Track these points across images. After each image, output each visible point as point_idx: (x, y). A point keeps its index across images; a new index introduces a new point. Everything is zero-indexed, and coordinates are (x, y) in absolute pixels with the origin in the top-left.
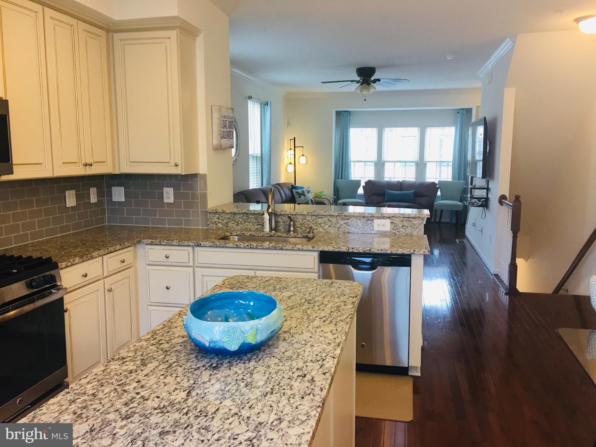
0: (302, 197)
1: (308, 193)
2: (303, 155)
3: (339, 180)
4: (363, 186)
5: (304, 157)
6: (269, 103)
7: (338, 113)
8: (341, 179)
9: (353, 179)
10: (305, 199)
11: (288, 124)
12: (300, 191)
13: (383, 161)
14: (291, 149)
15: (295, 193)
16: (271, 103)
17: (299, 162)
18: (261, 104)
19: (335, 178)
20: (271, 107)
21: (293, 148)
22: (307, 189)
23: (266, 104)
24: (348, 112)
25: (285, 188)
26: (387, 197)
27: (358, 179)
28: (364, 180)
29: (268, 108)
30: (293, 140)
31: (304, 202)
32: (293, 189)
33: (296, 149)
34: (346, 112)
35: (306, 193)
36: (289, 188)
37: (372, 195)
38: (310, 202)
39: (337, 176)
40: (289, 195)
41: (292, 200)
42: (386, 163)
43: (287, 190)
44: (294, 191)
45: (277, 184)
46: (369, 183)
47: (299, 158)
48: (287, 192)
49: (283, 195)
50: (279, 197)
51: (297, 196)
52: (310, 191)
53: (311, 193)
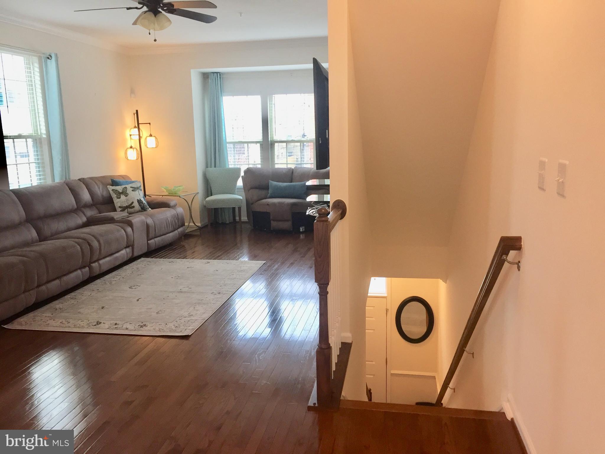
0: (123, 197)
1: (132, 191)
2: (151, 135)
3: (212, 169)
4: (242, 177)
5: (153, 139)
6: (53, 56)
7: (205, 76)
8: (215, 167)
9: (230, 166)
10: (127, 200)
11: (132, 92)
12: (119, 188)
13: (271, 141)
14: (135, 127)
15: (111, 192)
16: (56, 55)
17: (146, 145)
18: (40, 58)
19: (207, 167)
20: (57, 61)
21: (137, 126)
22: (134, 185)
23: (49, 57)
24: (218, 74)
25: (95, 184)
26: (270, 191)
27: (236, 166)
28: (243, 168)
29: (52, 64)
30: (136, 115)
31: (125, 205)
32: (108, 186)
33: (140, 127)
34: (216, 74)
35: (129, 191)
36: (105, 185)
37: (252, 188)
38: (136, 204)
39: (209, 165)
40: (102, 195)
41: (109, 202)
42: (276, 144)
43: (99, 188)
44: (110, 188)
45: (79, 180)
46: (248, 172)
47: (146, 139)
48: (99, 191)
49: (86, 196)
50: (70, 201)
51: (114, 196)
52: (138, 188)
53: (141, 190)
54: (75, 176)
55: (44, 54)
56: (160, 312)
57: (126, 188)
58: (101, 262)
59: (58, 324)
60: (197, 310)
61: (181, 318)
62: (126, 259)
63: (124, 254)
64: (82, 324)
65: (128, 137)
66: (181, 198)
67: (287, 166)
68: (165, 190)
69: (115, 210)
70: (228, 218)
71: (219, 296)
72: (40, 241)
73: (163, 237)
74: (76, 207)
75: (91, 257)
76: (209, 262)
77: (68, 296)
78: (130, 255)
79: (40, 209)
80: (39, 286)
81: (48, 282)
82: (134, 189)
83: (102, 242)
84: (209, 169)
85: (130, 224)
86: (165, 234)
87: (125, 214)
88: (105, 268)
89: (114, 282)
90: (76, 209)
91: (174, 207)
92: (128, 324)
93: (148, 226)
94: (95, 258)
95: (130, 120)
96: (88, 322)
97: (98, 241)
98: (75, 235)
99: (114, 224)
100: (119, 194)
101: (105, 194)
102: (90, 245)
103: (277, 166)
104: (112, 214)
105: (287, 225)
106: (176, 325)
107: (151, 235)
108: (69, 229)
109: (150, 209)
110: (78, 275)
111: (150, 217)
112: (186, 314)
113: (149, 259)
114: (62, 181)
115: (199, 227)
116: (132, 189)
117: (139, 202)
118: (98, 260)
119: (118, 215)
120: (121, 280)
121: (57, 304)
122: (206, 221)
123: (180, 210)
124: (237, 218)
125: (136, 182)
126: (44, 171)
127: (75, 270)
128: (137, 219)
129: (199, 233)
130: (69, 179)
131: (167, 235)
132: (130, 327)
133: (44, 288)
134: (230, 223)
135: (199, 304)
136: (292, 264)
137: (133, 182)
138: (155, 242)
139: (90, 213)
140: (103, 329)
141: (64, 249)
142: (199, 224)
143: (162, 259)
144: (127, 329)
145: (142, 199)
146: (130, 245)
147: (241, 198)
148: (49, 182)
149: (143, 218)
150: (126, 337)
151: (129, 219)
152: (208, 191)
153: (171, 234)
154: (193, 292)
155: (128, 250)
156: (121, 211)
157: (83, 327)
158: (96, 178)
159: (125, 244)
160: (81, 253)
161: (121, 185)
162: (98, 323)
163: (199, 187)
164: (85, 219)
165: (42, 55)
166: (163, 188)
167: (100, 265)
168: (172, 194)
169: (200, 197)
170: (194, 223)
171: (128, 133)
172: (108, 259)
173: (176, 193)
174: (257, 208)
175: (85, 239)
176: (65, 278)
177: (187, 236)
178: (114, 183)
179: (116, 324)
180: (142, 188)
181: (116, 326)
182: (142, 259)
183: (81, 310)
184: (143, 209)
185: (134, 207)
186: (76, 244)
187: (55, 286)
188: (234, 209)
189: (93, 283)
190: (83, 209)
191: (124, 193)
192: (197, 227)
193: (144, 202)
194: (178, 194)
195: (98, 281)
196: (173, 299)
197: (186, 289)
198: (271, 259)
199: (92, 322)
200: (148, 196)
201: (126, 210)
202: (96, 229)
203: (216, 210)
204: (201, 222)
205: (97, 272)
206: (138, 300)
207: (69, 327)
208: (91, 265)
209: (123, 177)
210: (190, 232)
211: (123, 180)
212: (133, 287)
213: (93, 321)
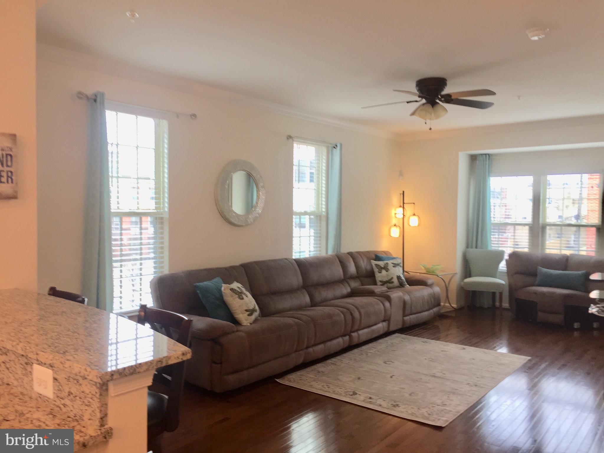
0: (384, 272)
1: (394, 267)
2: (414, 215)
3: (472, 250)
4: (506, 260)
5: (416, 218)
6: (339, 146)
7: (473, 158)
8: (476, 248)
10: (388, 275)
11: (401, 174)
12: (381, 264)
13: (543, 224)
14: (400, 207)
15: (374, 266)
16: (341, 145)
17: (409, 224)
18: (328, 148)
19: (467, 247)
20: (341, 149)
21: (402, 206)
22: (395, 261)
23: (335, 147)
24: (487, 156)
25: (361, 259)
26: (538, 279)
27: (500, 249)
28: (508, 251)
29: (337, 152)
30: (402, 195)
31: (385, 279)
32: (372, 261)
33: (405, 207)
34: (485, 156)
35: (390, 266)
36: (369, 259)
37: (516, 273)
38: (395, 280)
39: (470, 244)
40: (366, 269)
41: (370, 276)
42: (548, 227)
43: (364, 262)
44: (374, 262)
45: (348, 253)
46: (514, 256)
47: (409, 218)
48: (364, 264)
49: (352, 269)
50: (338, 272)
51: (376, 270)
52: (398, 265)
53: (401, 266)
54: (345, 249)
55: (331, 144)
56: (413, 395)
57: (387, 263)
58: (361, 332)
59: (320, 387)
60: (452, 400)
61: (434, 405)
62: (381, 332)
63: (381, 327)
64: (339, 390)
65: (393, 215)
66: (438, 277)
67: (561, 252)
68: (423, 268)
69: (375, 284)
70: (486, 303)
71: (474, 388)
72: (312, 306)
73: (419, 314)
74: (342, 277)
75: (352, 327)
76: (464, 349)
77: (329, 361)
78: (386, 329)
79: (314, 277)
80: (307, 348)
81: (315, 345)
82: (395, 265)
83: (363, 313)
84: (470, 250)
85: (389, 299)
86: (420, 312)
87: (384, 288)
88: (363, 339)
89: (369, 354)
90: (343, 280)
91: (430, 286)
92: (381, 400)
93: (405, 303)
94: (356, 327)
95: (396, 199)
96: (346, 390)
97: (360, 313)
98: (340, 304)
99: (374, 297)
100: (380, 269)
101: (369, 268)
102: (352, 315)
103: (548, 251)
104: (372, 287)
105: (558, 319)
106: (429, 412)
107: (407, 312)
108: (336, 298)
109: (408, 286)
110: (340, 342)
111: (408, 293)
112: (439, 402)
113: (403, 336)
114: (334, 254)
115: (454, 308)
116: (393, 265)
117: (399, 278)
118: (357, 330)
119: (378, 289)
120: (376, 353)
121: (320, 367)
122: (463, 303)
123: (437, 289)
124: (497, 304)
125: (397, 259)
126: (320, 244)
127: (338, 337)
128: (396, 295)
129: (453, 315)
130: (340, 252)
131: (422, 314)
132: (384, 404)
133: (311, 350)
134: (489, 308)
135: (454, 393)
136: (564, 366)
137: (394, 258)
138: (410, 319)
139: (355, 284)
140: (359, 400)
141: (330, 316)
142: (455, 306)
143: (416, 338)
144: (380, 405)
145: (402, 276)
146: (387, 319)
147: (503, 282)
148: (323, 254)
149: (400, 294)
150: (379, 413)
151: (388, 293)
152: (467, 272)
153: (426, 313)
154: (447, 379)
155: (385, 324)
156: (381, 285)
157: (340, 395)
158: (362, 252)
159: (382, 318)
160: (344, 322)
161: (383, 261)
162: (355, 393)
163: (458, 267)
164: (349, 290)
165: (330, 145)
166: (421, 266)
167: (359, 335)
168: (429, 272)
169: (458, 277)
170: (450, 304)
171: (393, 212)
172: (366, 330)
173: (433, 272)
174: (522, 295)
175: (348, 309)
176: (329, 344)
177: (441, 316)
178: (378, 258)
179: (370, 398)
180: (402, 265)
181: (370, 400)
182: (397, 335)
183: (340, 377)
184: (401, 285)
185: (393, 282)
186: (341, 314)
187: (319, 350)
188: (494, 293)
189: (351, 352)
190: (349, 280)
191: (386, 268)
192: (451, 308)
193: (403, 278)
194: (435, 272)
195: (356, 351)
196: (426, 382)
197: (440, 374)
198: (537, 356)
199: (348, 391)
200: (406, 272)
201: (386, 285)
202: (358, 300)
203: (474, 293)
204: (457, 304)
205: (356, 341)
206: (391, 377)
207: (329, 392)
208: (352, 334)
209: (385, 252)
210: (445, 312)
211: (386, 256)
212: (387, 363)
213: (350, 390)
